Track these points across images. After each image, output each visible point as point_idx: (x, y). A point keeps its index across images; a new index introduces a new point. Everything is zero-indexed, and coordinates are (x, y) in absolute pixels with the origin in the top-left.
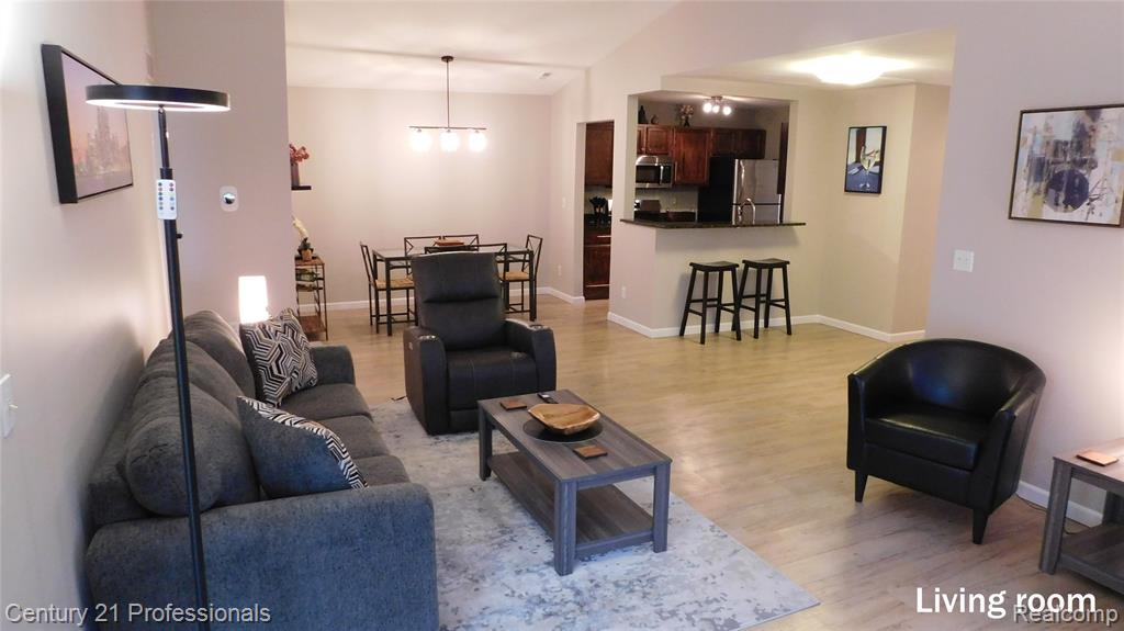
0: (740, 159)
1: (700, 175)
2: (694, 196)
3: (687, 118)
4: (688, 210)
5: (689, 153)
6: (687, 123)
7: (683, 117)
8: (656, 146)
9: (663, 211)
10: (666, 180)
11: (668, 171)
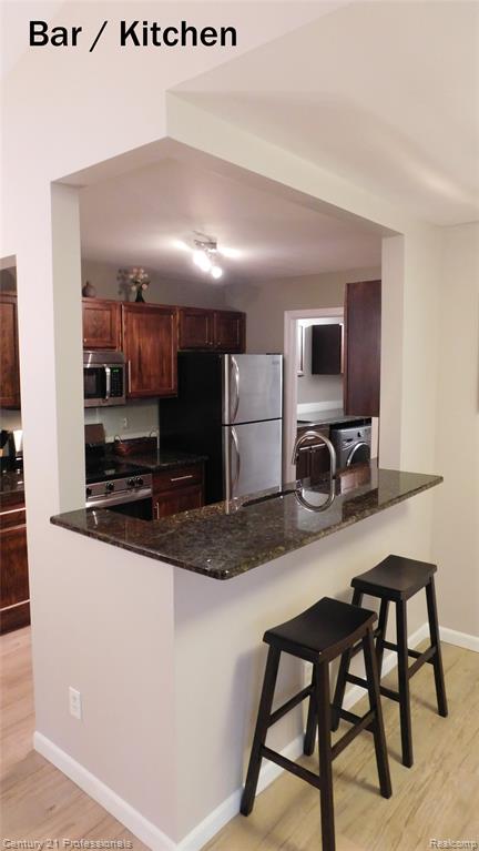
0: (230, 353)
1: (166, 380)
2: (153, 411)
3: (140, 290)
4: (147, 435)
5: (146, 344)
6: (140, 299)
7: (134, 288)
8: (94, 335)
9: (109, 439)
10: (117, 391)
11: (118, 376)
